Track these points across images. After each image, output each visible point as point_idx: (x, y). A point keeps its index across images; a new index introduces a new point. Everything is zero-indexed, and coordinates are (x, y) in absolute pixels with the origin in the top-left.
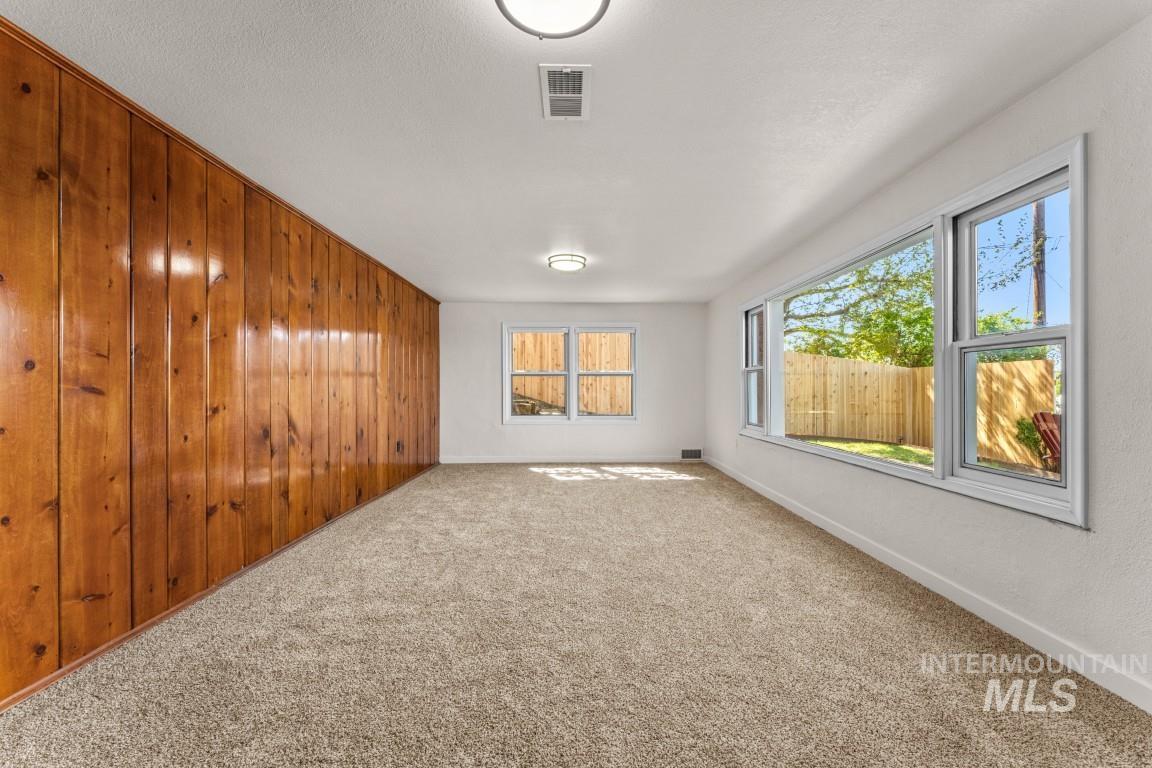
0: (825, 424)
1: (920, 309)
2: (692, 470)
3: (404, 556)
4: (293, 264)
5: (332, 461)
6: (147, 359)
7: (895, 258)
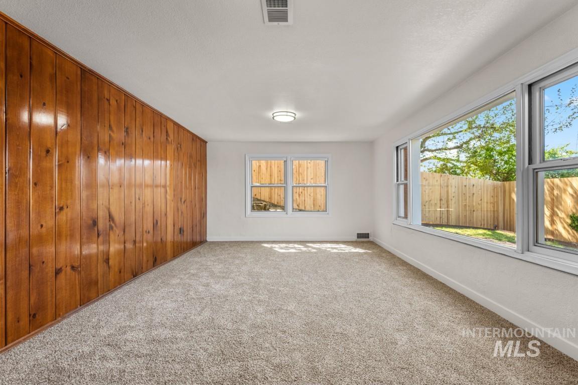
0: (448, 217)
1: (508, 145)
2: (363, 246)
3: (179, 299)
4: (112, 118)
5: (137, 239)
6: (16, 177)
7: (492, 114)
